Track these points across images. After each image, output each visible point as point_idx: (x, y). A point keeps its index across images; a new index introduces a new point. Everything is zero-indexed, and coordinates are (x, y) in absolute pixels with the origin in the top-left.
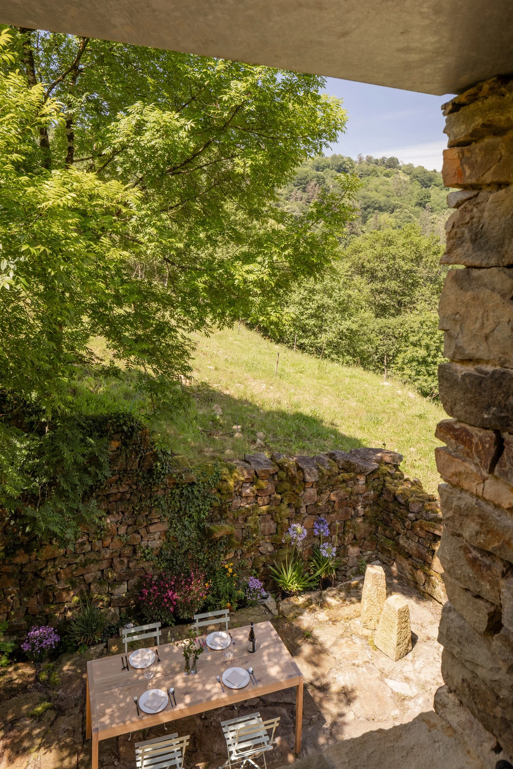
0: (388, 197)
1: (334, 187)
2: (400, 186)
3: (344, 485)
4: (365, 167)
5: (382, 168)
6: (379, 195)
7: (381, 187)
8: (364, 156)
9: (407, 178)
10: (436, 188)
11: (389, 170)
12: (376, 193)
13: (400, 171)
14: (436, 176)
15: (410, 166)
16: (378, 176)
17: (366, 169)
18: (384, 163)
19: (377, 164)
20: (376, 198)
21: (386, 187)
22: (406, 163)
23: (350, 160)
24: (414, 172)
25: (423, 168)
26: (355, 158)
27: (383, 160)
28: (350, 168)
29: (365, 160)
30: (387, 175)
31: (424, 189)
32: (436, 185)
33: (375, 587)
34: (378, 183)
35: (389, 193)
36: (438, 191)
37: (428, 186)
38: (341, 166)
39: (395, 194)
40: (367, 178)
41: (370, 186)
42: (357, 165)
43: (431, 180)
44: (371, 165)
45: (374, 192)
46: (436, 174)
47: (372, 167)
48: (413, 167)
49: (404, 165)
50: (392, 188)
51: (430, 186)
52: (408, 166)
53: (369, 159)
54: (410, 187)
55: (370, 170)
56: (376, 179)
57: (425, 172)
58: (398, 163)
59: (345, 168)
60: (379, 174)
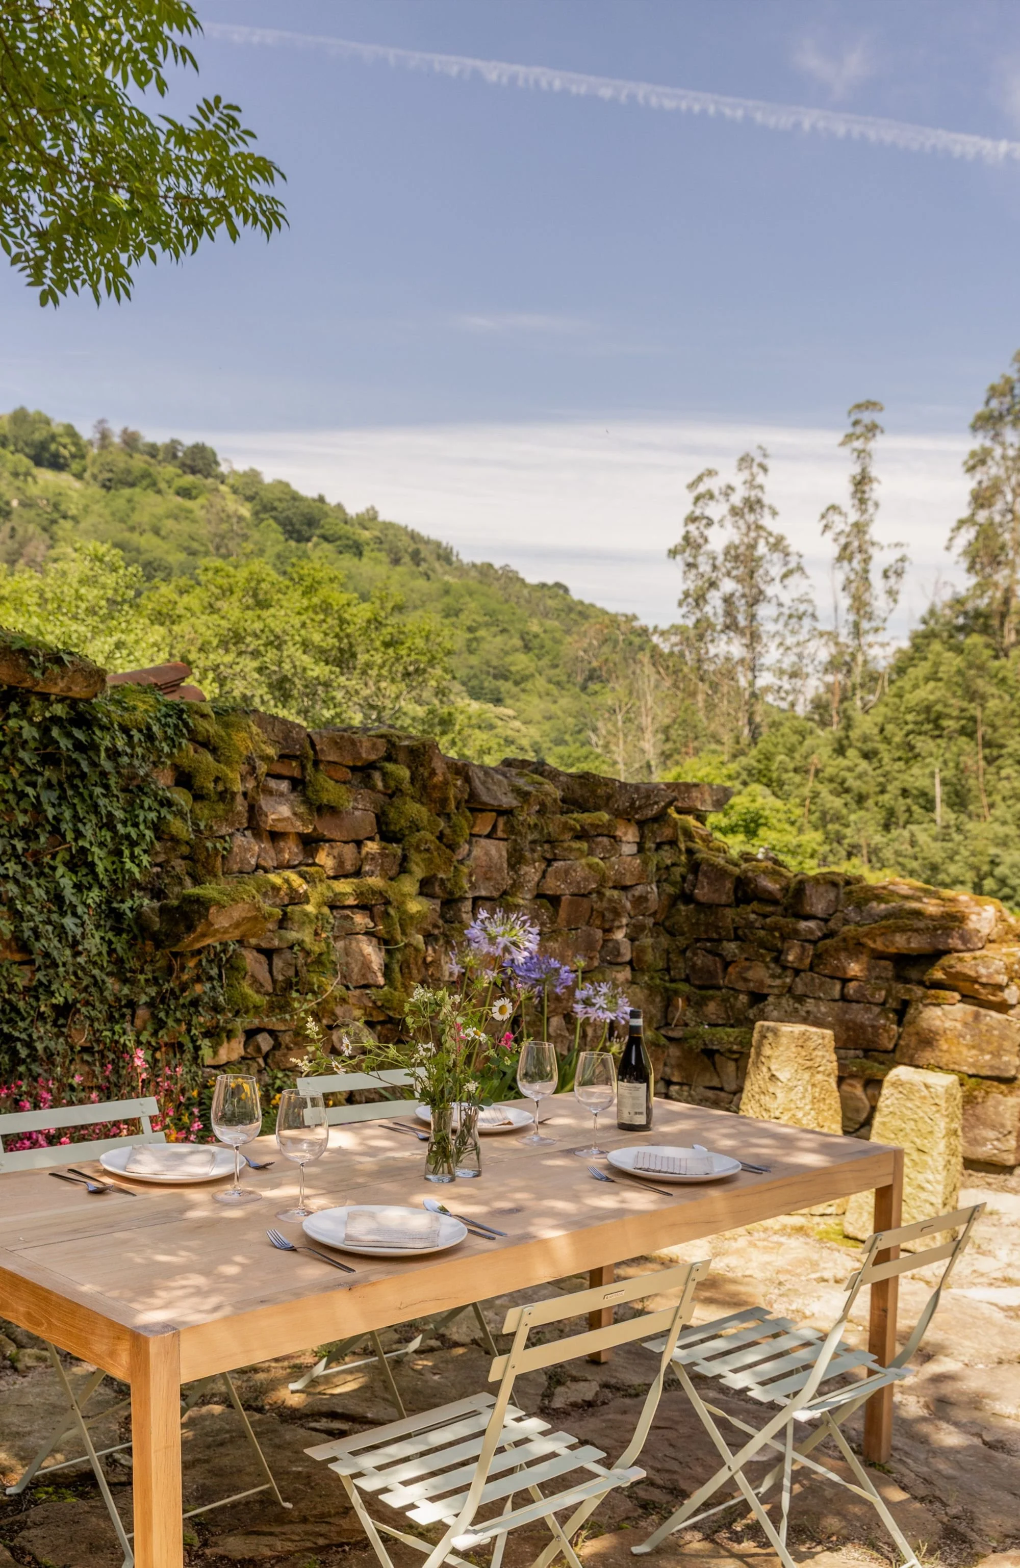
0: (193, 553)
1: (23, 504)
2: (225, 526)
3: (585, 846)
4: (121, 461)
5: (170, 470)
6: (165, 546)
7: (169, 524)
8: (116, 430)
9: (245, 511)
10: (326, 546)
11: (189, 479)
12: (156, 541)
13: (223, 488)
14: (326, 515)
15: (253, 476)
16: (159, 492)
17: (122, 465)
18: (175, 456)
19: (153, 456)
20: (158, 553)
21: (185, 527)
22: (241, 466)
23: (70, 431)
24: (267, 496)
25: (287, 485)
26: (87, 432)
27: (172, 450)
28: (73, 456)
29: (117, 440)
30: (185, 493)
31: (293, 544)
32: (325, 538)
33: (806, 1076)
34: (160, 511)
35: (195, 545)
36: (333, 556)
37: (302, 538)
38: (43, 446)
39: (211, 548)
40: (127, 492)
41: (136, 518)
42: (95, 451)
43: (311, 522)
44: (137, 456)
45: (149, 536)
46: (326, 508)
47: (139, 462)
48: (260, 482)
49: (234, 472)
50: (204, 531)
51: (308, 540)
52: (245, 474)
53: (131, 441)
54: (256, 535)
55: (136, 473)
56: (151, 497)
57: (295, 497)
58: (217, 463)
59: (56, 455)
60: (163, 485)
